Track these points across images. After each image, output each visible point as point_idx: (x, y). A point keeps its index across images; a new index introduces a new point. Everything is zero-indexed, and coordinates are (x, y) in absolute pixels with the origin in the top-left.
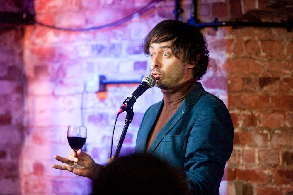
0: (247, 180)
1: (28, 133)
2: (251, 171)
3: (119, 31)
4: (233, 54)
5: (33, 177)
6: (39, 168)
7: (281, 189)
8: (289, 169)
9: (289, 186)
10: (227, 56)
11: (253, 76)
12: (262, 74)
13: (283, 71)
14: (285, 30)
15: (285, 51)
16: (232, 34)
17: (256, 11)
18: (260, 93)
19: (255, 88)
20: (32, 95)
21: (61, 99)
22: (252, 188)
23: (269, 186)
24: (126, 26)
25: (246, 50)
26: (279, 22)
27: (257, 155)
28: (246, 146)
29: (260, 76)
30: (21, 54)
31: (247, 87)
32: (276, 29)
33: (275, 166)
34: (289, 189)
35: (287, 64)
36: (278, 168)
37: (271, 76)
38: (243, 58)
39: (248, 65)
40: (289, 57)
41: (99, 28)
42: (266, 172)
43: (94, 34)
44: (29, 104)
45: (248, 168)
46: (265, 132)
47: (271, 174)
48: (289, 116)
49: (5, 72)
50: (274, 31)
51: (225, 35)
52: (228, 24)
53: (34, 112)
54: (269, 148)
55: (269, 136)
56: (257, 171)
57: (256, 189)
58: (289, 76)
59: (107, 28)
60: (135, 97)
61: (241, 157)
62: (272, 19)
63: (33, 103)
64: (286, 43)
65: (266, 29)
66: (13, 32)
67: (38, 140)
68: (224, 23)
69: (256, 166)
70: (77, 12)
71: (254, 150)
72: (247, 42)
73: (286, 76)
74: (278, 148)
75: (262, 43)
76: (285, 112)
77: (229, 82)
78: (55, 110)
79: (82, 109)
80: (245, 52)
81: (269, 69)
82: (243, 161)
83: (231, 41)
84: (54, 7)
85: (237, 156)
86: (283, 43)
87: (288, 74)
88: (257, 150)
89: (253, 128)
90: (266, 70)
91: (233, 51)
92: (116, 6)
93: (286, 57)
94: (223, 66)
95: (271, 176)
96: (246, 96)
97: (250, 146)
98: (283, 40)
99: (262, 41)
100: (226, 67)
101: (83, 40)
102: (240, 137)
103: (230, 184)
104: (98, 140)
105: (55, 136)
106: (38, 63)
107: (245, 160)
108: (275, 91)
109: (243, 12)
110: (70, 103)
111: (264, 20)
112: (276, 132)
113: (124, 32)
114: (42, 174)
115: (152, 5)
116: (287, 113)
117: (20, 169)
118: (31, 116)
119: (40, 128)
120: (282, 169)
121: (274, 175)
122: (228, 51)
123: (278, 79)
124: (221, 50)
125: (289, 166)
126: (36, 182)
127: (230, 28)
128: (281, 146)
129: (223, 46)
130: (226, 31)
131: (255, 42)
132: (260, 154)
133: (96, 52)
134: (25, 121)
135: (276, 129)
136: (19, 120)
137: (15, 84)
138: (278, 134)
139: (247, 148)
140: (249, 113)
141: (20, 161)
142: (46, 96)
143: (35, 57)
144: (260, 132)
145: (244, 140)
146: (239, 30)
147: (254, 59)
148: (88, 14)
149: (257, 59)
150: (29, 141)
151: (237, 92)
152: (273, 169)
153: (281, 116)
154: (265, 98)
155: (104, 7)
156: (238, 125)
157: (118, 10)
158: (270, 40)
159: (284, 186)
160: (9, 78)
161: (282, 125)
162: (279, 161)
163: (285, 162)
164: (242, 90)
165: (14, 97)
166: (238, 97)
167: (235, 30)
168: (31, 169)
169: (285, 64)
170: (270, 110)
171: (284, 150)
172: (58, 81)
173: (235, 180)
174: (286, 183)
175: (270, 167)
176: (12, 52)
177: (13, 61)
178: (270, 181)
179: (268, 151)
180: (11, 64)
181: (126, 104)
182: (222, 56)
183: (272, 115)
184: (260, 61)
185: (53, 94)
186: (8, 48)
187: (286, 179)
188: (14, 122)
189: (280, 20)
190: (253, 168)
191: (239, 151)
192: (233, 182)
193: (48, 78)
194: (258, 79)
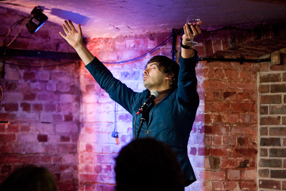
0: (216, 155)
1: (83, 126)
2: (218, 150)
3: (138, 64)
4: (208, 77)
5: (86, 153)
6: (89, 148)
7: (237, 160)
8: (242, 148)
9: (241, 158)
10: (204, 79)
11: (220, 91)
12: (225, 90)
13: (238, 88)
14: (239, 63)
15: (239, 76)
16: (207, 65)
17: (222, 52)
18: (224, 102)
19: (221, 99)
20: (85, 103)
21: (102, 105)
22: (219, 160)
23: (230, 158)
24: (143, 60)
25: (215, 75)
26: (236, 58)
27: (222, 140)
28: (216, 134)
29: (225, 91)
30: (79, 78)
31: (216, 98)
32: (234, 63)
33: (233, 146)
34: (242, 160)
35: (240, 84)
36: (235, 147)
37: (231, 91)
38: (214, 80)
39: (217, 84)
40: (241, 80)
41: (126, 62)
42: (228, 150)
43: (123, 65)
44: (83, 108)
45: (217, 148)
46: (227, 125)
47: (230, 151)
48: (241, 116)
49: (69, 89)
50: (232, 64)
51: (203, 66)
52: (204, 59)
53: (86, 113)
54: (230, 136)
55: (230, 128)
56: (222, 149)
57: (222, 160)
58: (242, 91)
59: (131, 62)
60: (147, 104)
61: (213, 141)
62: (231, 57)
63: (86, 108)
64: (240, 71)
65: (228, 63)
66: (74, 64)
67: (88, 130)
68: (202, 59)
69: (221, 147)
70: (113, 52)
71: (221, 137)
72: (216, 71)
73: (240, 91)
74: (235, 135)
75: (225, 71)
76: (240, 113)
77: (206, 95)
78: (99, 112)
79: (115, 111)
80: (215, 76)
81: (230, 87)
82: (214, 144)
83: (206, 70)
84: (98, 49)
85: (210, 141)
86: (238, 71)
87: (241, 90)
88: (222, 137)
89: (220, 123)
90: (228, 87)
91: (208, 76)
92: (135, 48)
93: (240, 79)
94: (201, 85)
95: (231, 152)
96: (216, 104)
97: (218, 134)
98: (238, 69)
99: (225, 70)
100: (203, 86)
101: (116, 69)
102: (212, 129)
103: (206, 158)
104: (125, 130)
105: (99, 128)
106: (88, 84)
107: (215, 143)
108: (233, 100)
109: (214, 52)
110: (108, 107)
111: (226, 57)
112: (234, 125)
113: (141, 64)
114: (91, 151)
115: (158, 47)
116: (240, 114)
117: (78, 148)
118: (84, 115)
119: (89, 122)
120: (237, 148)
121: (232, 152)
122: (205, 76)
123: (235, 93)
124: (201, 75)
125: (242, 146)
126: (87, 156)
127: (206, 62)
128: (237, 134)
129: (202, 73)
130: (203, 64)
131: (221, 70)
132: (224, 139)
133: (123, 76)
134: (81, 118)
135: (234, 124)
136: (77, 118)
137: (75, 96)
138: (235, 126)
139: (216, 135)
140: (218, 114)
141: (78, 143)
142: (94, 103)
143: (87, 80)
144: (225, 125)
145: (214, 130)
146: (211, 63)
147: (221, 81)
148: (118, 53)
149: (222, 81)
150: (83, 131)
151: (210, 101)
152: (232, 148)
153: (237, 116)
154: (227, 105)
155: (128, 49)
156: (211, 121)
157: (137, 51)
158: (230, 69)
159: (239, 158)
160: (71, 93)
161: (238, 121)
162: (236, 143)
163: (239, 144)
164: (213, 100)
165: (74, 104)
166: (211, 104)
167: (209, 63)
168: (85, 149)
169: (239, 84)
170: (231, 112)
171: (239, 136)
172: (100, 94)
173: (209, 155)
174: (240, 157)
175: (230, 147)
176: (73, 77)
177: (74, 82)
178: (230, 156)
179: (229, 137)
180: (72, 84)
181: (142, 108)
182: (201, 79)
183: (232, 115)
184: (224, 82)
185: (98, 102)
186: (71, 74)
187: (240, 154)
188: (74, 119)
189: (236, 57)
190: (220, 148)
191: (211, 137)
192: (208, 156)
193: (95, 92)
194: (223, 93)
